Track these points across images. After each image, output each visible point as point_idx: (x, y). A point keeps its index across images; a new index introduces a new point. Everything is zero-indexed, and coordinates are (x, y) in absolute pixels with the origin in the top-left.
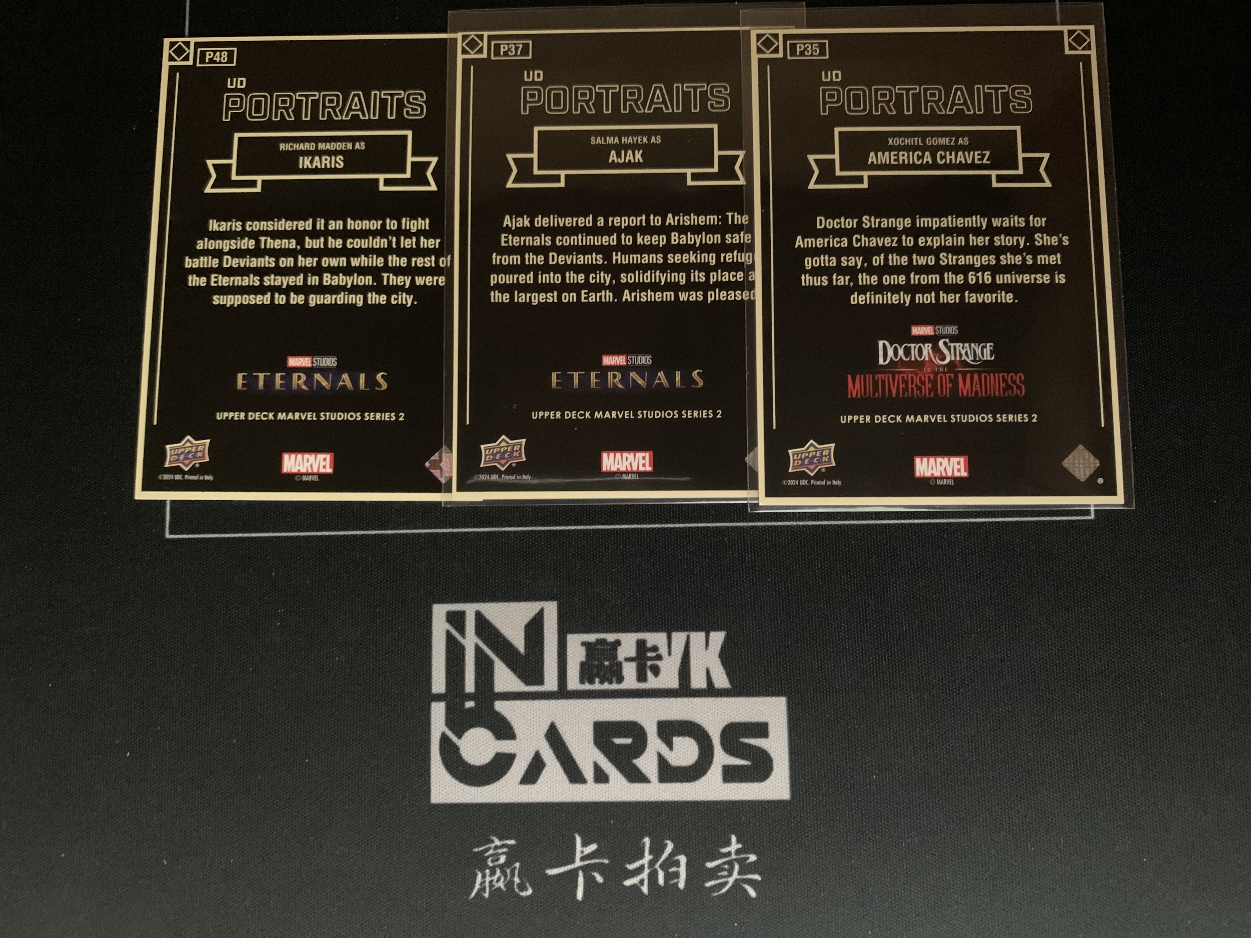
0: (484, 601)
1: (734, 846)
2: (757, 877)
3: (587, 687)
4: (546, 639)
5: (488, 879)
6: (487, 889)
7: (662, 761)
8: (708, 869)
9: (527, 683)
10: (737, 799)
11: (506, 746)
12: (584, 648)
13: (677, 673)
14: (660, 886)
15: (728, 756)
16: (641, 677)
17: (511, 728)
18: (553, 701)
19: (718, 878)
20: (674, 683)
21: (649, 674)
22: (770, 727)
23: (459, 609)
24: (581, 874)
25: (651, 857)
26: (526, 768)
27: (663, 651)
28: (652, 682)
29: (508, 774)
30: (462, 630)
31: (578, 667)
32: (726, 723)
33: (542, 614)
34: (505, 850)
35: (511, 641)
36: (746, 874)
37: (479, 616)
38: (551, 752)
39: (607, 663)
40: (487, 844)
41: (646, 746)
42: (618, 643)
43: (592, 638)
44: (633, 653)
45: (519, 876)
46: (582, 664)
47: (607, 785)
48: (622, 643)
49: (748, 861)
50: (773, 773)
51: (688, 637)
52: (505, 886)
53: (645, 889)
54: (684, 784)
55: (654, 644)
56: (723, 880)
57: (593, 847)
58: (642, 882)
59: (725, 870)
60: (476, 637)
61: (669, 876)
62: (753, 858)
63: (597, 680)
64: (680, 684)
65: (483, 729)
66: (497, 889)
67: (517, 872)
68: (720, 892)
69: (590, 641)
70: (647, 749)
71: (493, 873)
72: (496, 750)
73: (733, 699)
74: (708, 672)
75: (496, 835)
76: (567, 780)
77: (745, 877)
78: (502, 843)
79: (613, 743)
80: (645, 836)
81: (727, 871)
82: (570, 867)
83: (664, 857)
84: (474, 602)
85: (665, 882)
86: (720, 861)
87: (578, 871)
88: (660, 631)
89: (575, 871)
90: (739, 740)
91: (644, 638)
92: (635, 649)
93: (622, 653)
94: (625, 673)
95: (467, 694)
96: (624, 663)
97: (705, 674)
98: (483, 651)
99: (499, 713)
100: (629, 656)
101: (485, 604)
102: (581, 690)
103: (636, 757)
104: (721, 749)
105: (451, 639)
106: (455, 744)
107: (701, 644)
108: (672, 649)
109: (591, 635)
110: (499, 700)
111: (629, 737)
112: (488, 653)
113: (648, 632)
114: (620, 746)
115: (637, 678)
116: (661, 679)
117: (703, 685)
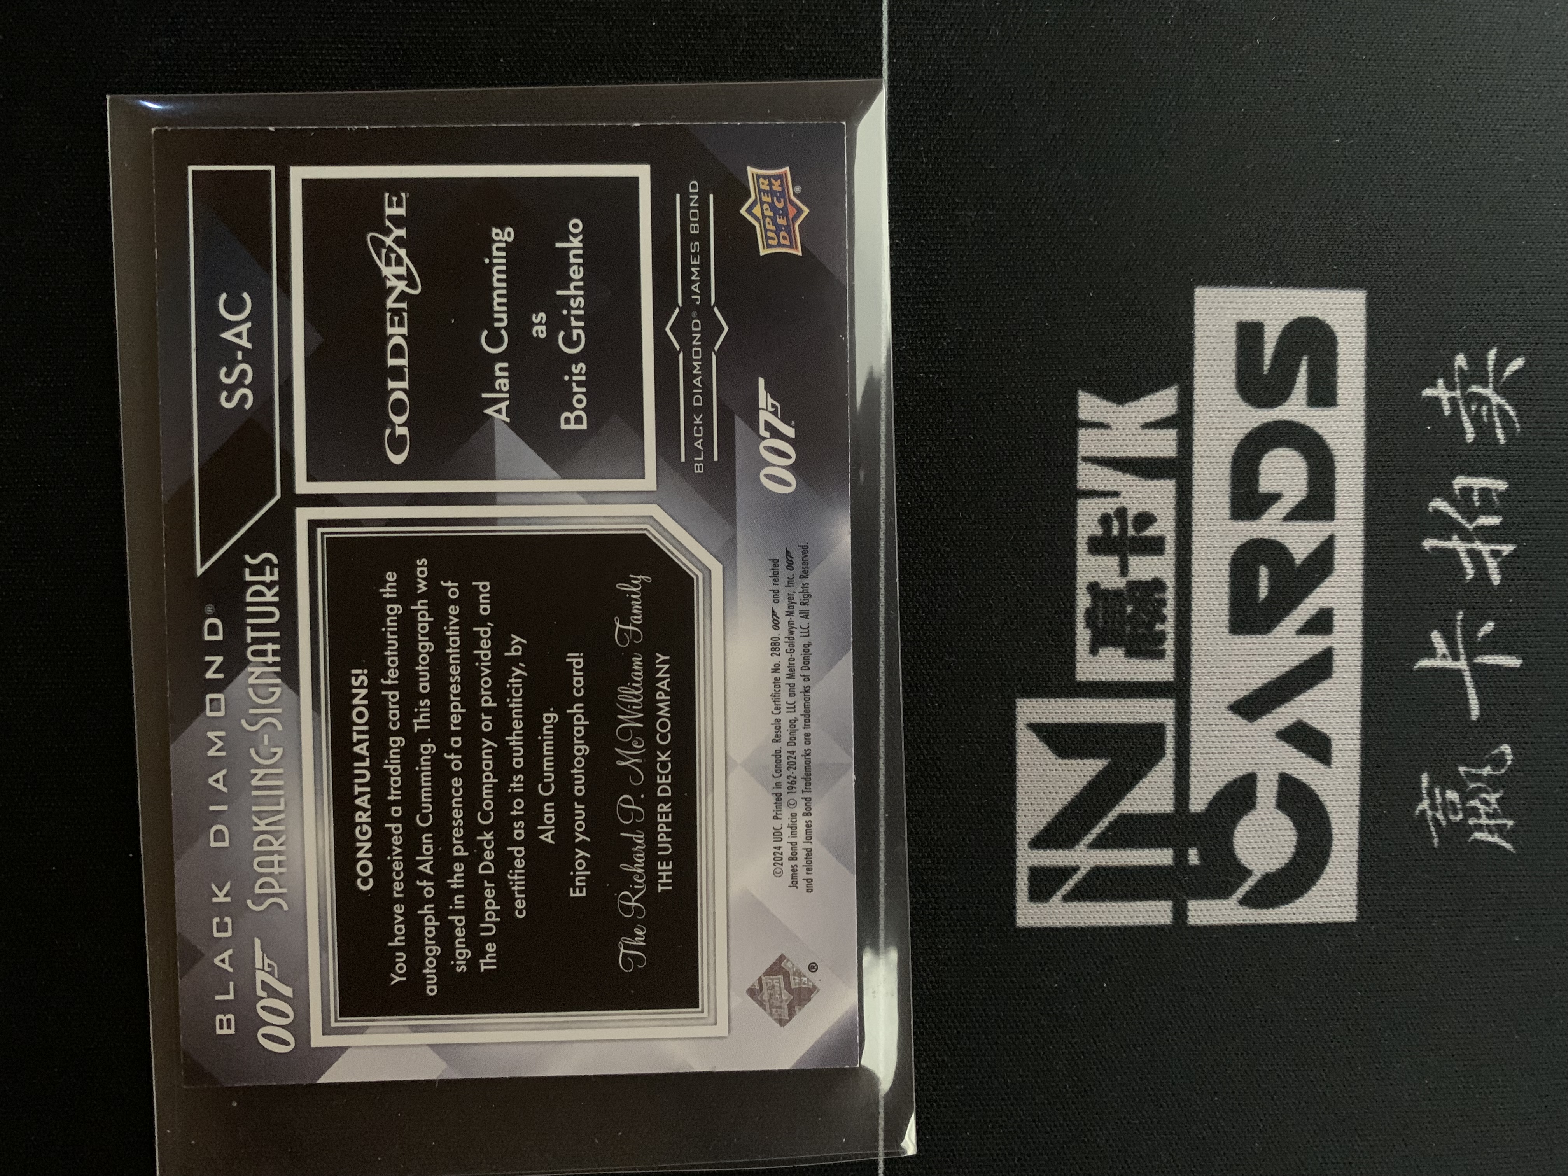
0: (1013, 832)
1: (1440, 391)
2: (1492, 354)
3: (1169, 646)
4: (1082, 720)
5: (1484, 821)
6: (1499, 822)
7: (1299, 513)
8: (1475, 439)
9: (1161, 753)
10: (1363, 385)
11: (1267, 791)
12: (1100, 650)
13: (1150, 483)
14: (1502, 522)
15: (1292, 396)
16: (1155, 546)
17: (1236, 782)
18: (1192, 705)
19: (1491, 423)
20: (1166, 488)
21: (1150, 532)
22: (1246, 318)
23: (1026, 880)
24: (1479, 660)
25: (1455, 537)
26: (1304, 755)
27: (1109, 506)
28: (1165, 527)
29: (1313, 787)
30: (1066, 872)
31: (1134, 662)
32: (1238, 397)
33: (1038, 724)
34: (1437, 791)
35: (1085, 783)
36: (1487, 371)
37: (1041, 842)
38: (1278, 710)
39: (1129, 609)
40: (1426, 820)
41: (1273, 541)
42: (1093, 588)
43: (1083, 635)
44: (1112, 562)
45: (1480, 766)
46: (1130, 654)
47: (1335, 612)
48: (1092, 580)
49: (1466, 368)
50: (1321, 318)
51: (1086, 459)
52: (1494, 793)
53: (1507, 549)
54: (1337, 476)
55: (1096, 522)
56: (1495, 414)
57: (1437, 638)
58: (1495, 554)
59: (1478, 410)
60: (1077, 848)
61: (1487, 509)
62: (1461, 361)
63: (1159, 627)
64: (1170, 477)
65: (1236, 833)
66: (1499, 804)
67: (1473, 771)
68: (1515, 419)
69: (1088, 638)
70: (1279, 539)
71: (1475, 812)
72: (1272, 809)
73: (1198, 383)
74: (1147, 426)
75: (1414, 807)
76: (1326, 682)
77: (1491, 374)
78: (1425, 796)
79: (1266, 598)
80: (1420, 546)
81: (1480, 406)
82: (1468, 679)
83: (1456, 515)
84: (1015, 851)
85: (1496, 513)
86: (1465, 418)
87: (1475, 664)
88: (1075, 510)
89: (1475, 669)
90: (1267, 376)
91: (1086, 539)
92: (1105, 558)
93: (1112, 580)
94: (1147, 576)
95: (1174, 860)
96: (1128, 578)
97: (1152, 431)
98: (1103, 833)
99: (1210, 804)
100: (1118, 569)
101: (1018, 830)
102: (1175, 656)
103: (1294, 559)
104: (1281, 407)
105: (1079, 891)
106: (1259, 881)
107: (1100, 437)
108: (1107, 489)
109: (1078, 636)
110: (1187, 804)
111: (1258, 571)
112: (1107, 824)
113: (1075, 533)
114: (1272, 588)
115: (1156, 554)
116: (1160, 511)
117: (1171, 435)
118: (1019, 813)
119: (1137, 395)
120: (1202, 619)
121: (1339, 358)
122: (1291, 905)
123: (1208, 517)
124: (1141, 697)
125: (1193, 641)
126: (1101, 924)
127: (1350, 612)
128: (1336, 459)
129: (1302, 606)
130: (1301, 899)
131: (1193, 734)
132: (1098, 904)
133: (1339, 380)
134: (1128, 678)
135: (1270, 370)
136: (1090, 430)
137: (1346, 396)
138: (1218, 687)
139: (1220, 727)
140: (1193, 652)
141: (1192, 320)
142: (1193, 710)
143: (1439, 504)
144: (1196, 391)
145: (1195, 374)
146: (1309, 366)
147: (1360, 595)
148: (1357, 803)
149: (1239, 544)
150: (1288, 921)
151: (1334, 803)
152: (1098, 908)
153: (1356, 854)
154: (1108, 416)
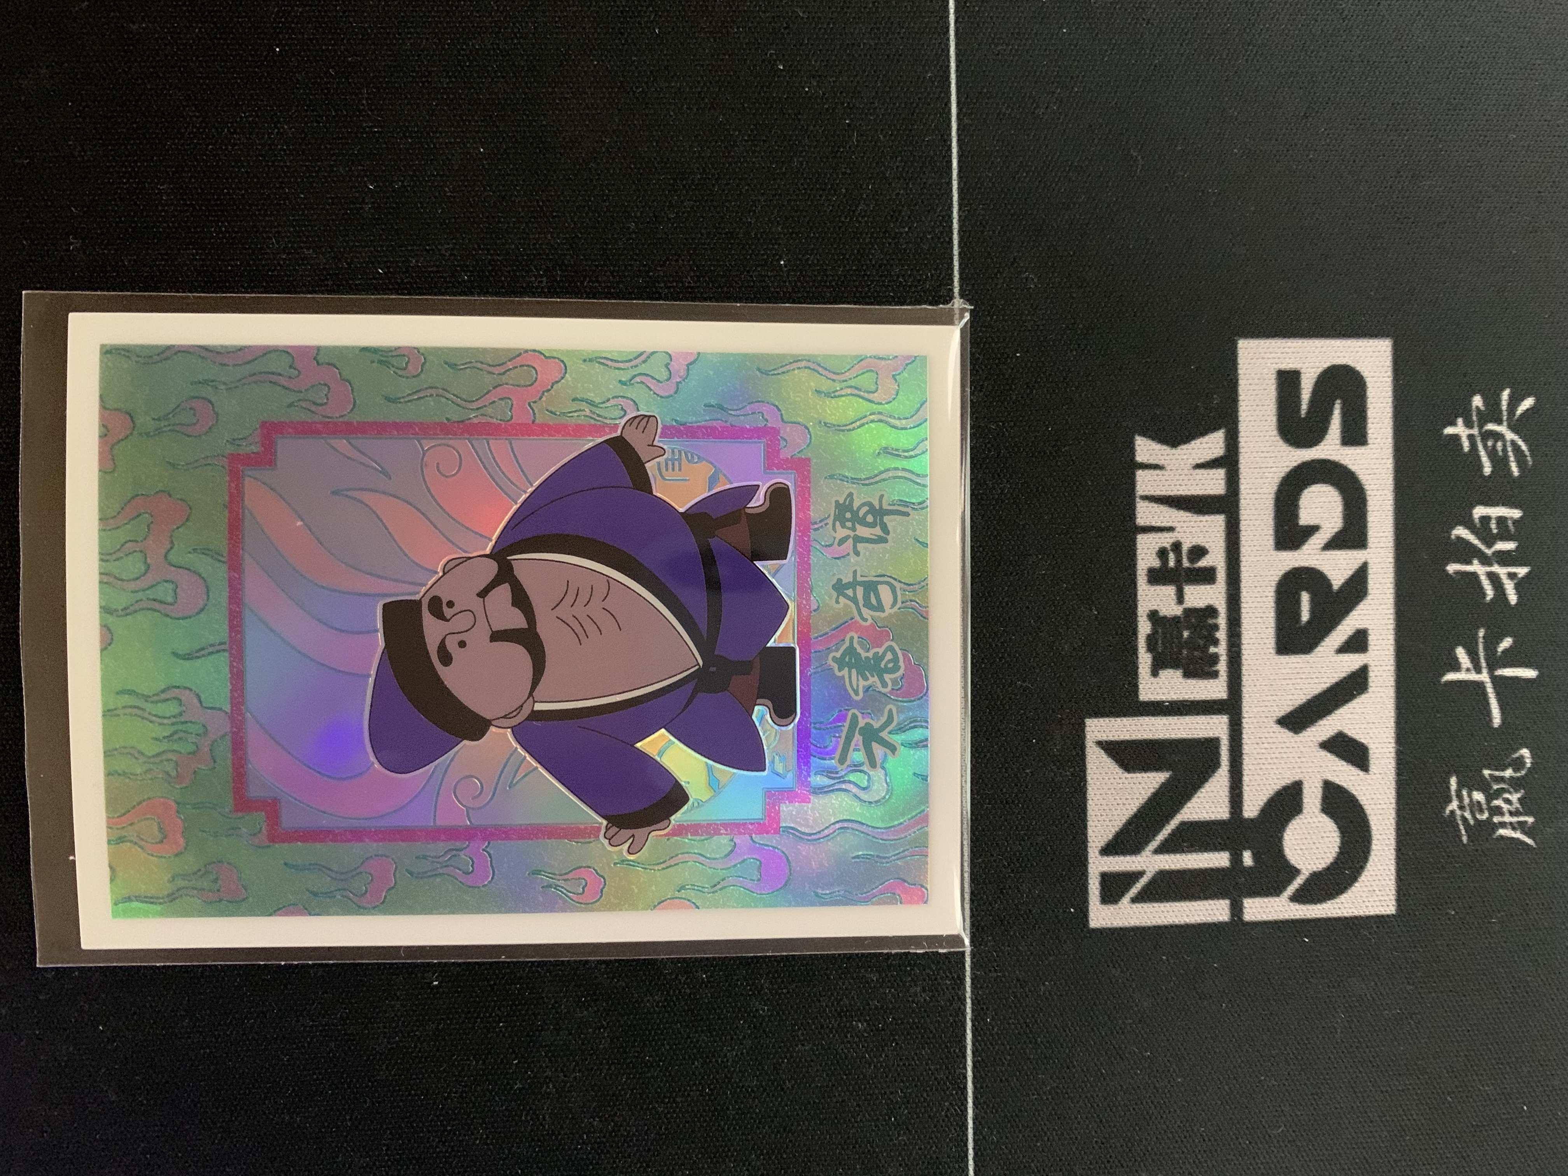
0: (1084, 841)
1: (1459, 429)
2: (1505, 394)
3: (1222, 667)
4: (1145, 737)
5: (1507, 819)
6: (1522, 819)
7: (1336, 543)
8: (1492, 472)
9: (1216, 765)
10: (1391, 424)
11: (1312, 798)
12: (1160, 672)
13: (1201, 518)
14: (1517, 547)
15: (1327, 437)
16: (1207, 576)
17: (1286, 789)
18: (1244, 721)
19: (1506, 457)
20: (1217, 523)
21: (1203, 563)
22: (1285, 366)
23: (1097, 884)
24: (1500, 672)
25: (1476, 562)
26: (1345, 763)
27: (1166, 540)
28: (1216, 558)
29: (1355, 793)
30: (1132, 877)
31: (1192, 682)
32: (1278, 438)
33: (1106, 744)
34: (1465, 793)
35: (1149, 794)
36: (1501, 411)
37: (1110, 849)
38: (1321, 722)
39: (1186, 634)
40: (1455, 820)
41: (1313, 569)
42: (1153, 616)
43: (1145, 659)
44: (1170, 590)
45: (1503, 770)
46: (1187, 675)
47: (1370, 632)
48: (1152, 608)
49: (1482, 408)
50: (1352, 365)
51: (1145, 498)
52: (1516, 791)
53: (1522, 571)
54: (1369, 509)
55: (1154, 556)
56: (1509, 449)
57: (1461, 653)
58: (1512, 576)
59: (1494, 446)
60: (1143, 853)
61: (1505, 536)
62: (1477, 401)
63: (1212, 650)
64: (1218, 512)
65: (1285, 835)
66: (1521, 804)
67: (1497, 773)
68: (1527, 453)
69: (1149, 661)
70: (1318, 567)
71: (1498, 811)
72: (1317, 813)
73: (1243, 427)
74: (1198, 466)
75: (1444, 809)
76: (1363, 696)
77: (1505, 413)
78: (1454, 798)
79: (1308, 622)
80: (1445, 571)
81: (1496, 442)
82: (1490, 690)
83: (1475, 541)
84: (1086, 859)
85: (1511, 540)
86: (1482, 452)
87: (1496, 676)
88: (1135, 544)
89: (1498, 682)
90: (1304, 419)
91: (1145, 572)
92: (1163, 588)
93: (1170, 609)
94: (1201, 604)
95: (1231, 863)
96: (1185, 605)
97: (1202, 471)
98: (1166, 840)
99: (1264, 811)
100: (1175, 597)
101: (1090, 839)
102: (1228, 676)
103: (1330, 585)
104: (1317, 447)
105: (1146, 893)
106: (1307, 880)
107: (1156, 478)
108: (1163, 525)
109: (1140, 660)
110: (1241, 811)
111: (1299, 596)
112: (1169, 831)
113: (1135, 565)
114: (1313, 611)
115: (1209, 583)
116: (1211, 544)
117: (1220, 474)
118: (1090, 823)
119: (1187, 438)
120: (1251, 641)
121: (1369, 401)
122: (1337, 900)
123: (1255, 549)
124: (1198, 714)
125: (1244, 662)
126: (1166, 923)
127: (1383, 633)
128: (1368, 493)
129: (1340, 627)
130: (1345, 895)
131: (1245, 747)
132: (1162, 905)
133: (1370, 421)
134: (1186, 697)
135: (1308, 413)
136: (1146, 471)
137: (1375, 436)
138: (1267, 703)
139: (1270, 740)
140: (1244, 672)
141: (1236, 369)
142: (1244, 725)
143: (1461, 532)
144: (1242, 434)
145: (1240, 419)
146: (1342, 409)
147: (1392, 617)
148: (1394, 806)
149: (1283, 572)
150: (1335, 915)
151: (1373, 806)
152: (1162, 908)
153: (1393, 852)
154: (1162, 458)
